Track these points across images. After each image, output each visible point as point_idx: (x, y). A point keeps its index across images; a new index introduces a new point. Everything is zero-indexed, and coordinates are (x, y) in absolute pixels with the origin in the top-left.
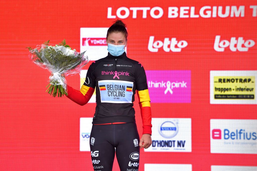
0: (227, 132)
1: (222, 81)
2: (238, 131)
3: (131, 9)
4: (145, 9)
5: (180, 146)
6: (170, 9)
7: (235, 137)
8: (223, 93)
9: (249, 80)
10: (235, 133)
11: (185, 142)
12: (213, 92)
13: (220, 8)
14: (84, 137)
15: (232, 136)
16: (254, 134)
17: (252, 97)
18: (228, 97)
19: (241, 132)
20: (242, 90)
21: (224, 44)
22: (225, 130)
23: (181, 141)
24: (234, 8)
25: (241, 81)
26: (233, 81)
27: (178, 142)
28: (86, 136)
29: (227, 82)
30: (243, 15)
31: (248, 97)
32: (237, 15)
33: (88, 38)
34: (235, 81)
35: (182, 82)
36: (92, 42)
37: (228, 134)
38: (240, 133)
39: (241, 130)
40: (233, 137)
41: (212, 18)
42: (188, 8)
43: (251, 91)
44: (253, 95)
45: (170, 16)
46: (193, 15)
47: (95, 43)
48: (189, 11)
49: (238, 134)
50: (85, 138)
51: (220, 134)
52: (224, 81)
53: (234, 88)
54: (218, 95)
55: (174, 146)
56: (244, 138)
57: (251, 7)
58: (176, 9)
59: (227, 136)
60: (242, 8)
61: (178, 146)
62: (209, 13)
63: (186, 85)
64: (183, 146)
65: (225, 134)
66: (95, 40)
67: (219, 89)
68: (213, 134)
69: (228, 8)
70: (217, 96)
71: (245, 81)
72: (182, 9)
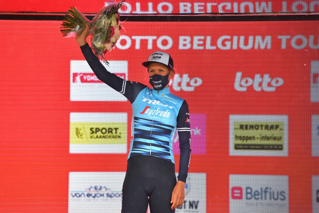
0: (249, 191)
1: (244, 127)
2: (264, 190)
3: (134, 37)
4: (150, 39)
5: (193, 208)
6: (181, 38)
7: (259, 197)
8: (245, 142)
9: (277, 127)
10: (260, 191)
11: (198, 202)
12: (232, 142)
13: (242, 38)
14: (73, 196)
15: (255, 195)
16: (283, 194)
17: (280, 147)
18: (251, 147)
19: (267, 190)
20: (268, 138)
21: (247, 82)
22: (247, 188)
23: (194, 202)
24: (259, 38)
25: (267, 127)
26: (257, 127)
27: (190, 202)
28: (76, 195)
29: (250, 129)
30: (269, 47)
31: (276, 147)
32: (263, 47)
33: (80, 74)
34: (260, 128)
35: (195, 129)
36: (85, 78)
37: (251, 193)
38: (266, 192)
39: (267, 188)
40: (257, 197)
41: (231, 50)
42: (202, 38)
43: (278, 140)
44: (282, 146)
45: (181, 47)
46: (208, 47)
47: (88, 80)
48: (205, 41)
49: (264, 193)
50: (75, 197)
51: (241, 193)
52: (246, 128)
53: (259, 136)
54: (239, 145)
55: (185, 208)
56: (270, 199)
57: (279, 37)
58: (188, 38)
59: (249, 196)
60: (268, 39)
61: (190, 208)
62: (228, 43)
63: (201, 132)
64: (196, 207)
65: (247, 193)
66: (89, 76)
67: (241, 137)
68: (233, 193)
69: (251, 38)
70: (237, 147)
71: (272, 127)
72: (196, 38)
